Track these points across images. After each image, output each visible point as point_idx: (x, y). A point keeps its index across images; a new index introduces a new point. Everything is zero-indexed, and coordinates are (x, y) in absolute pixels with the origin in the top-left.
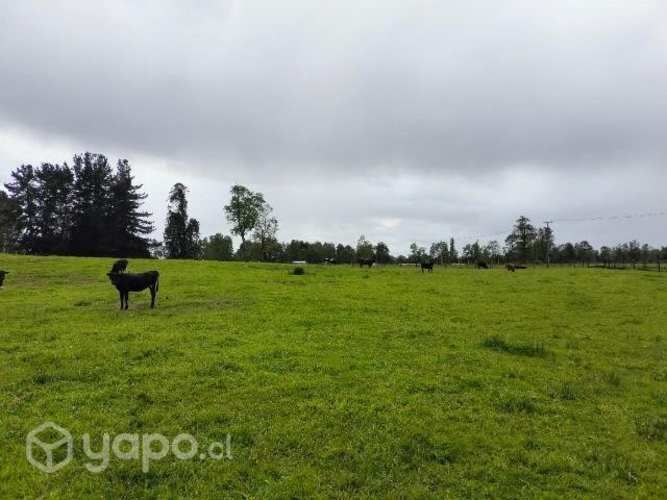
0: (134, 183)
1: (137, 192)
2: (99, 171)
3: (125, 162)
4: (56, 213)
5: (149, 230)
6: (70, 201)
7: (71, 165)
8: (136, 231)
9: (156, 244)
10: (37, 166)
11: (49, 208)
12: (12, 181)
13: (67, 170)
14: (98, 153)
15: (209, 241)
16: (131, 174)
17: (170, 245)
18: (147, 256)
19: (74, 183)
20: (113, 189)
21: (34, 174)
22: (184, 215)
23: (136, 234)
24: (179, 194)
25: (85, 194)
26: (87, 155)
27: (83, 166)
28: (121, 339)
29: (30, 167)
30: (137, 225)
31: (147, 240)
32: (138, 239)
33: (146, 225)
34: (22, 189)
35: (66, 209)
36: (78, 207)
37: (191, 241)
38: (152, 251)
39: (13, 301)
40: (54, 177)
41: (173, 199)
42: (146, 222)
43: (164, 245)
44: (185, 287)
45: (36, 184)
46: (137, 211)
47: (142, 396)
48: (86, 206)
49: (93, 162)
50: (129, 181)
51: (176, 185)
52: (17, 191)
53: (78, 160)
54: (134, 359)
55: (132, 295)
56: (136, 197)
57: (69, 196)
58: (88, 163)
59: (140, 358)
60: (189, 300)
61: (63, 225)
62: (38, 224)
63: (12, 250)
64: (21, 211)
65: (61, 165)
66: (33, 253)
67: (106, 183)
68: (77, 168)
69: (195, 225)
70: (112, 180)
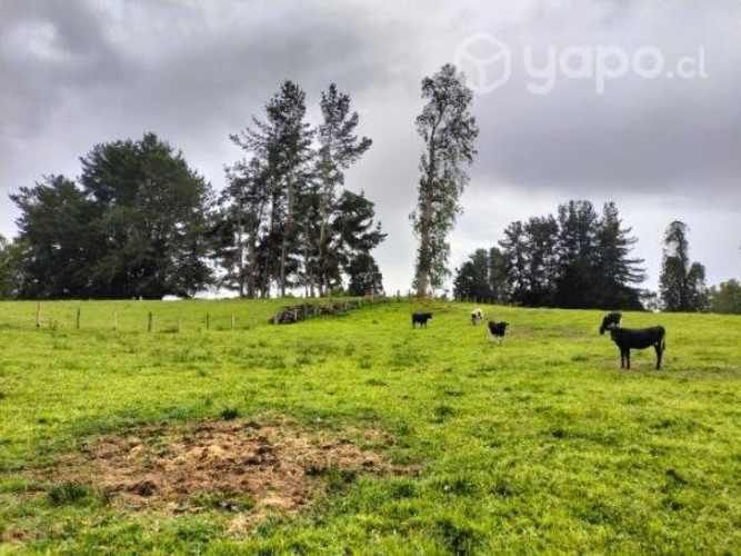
0: (622, 227)
1: (627, 236)
2: (584, 218)
3: (611, 204)
4: (544, 265)
5: (641, 279)
6: (556, 252)
7: (556, 216)
8: (625, 280)
9: (649, 295)
10: (525, 221)
11: (537, 261)
12: (505, 237)
13: (553, 222)
14: (583, 200)
15: (718, 289)
16: (619, 217)
17: (667, 296)
18: (639, 308)
19: (559, 233)
20: (600, 236)
21: (523, 229)
22: (685, 259)
23: (627, 284)
24: (677, 234)
25: (571, 244)
26: (572, 203)
27: (568, 214)
28: (630, 402)
29: (519, 223)
30: (626, 273)
31: (638, 290)
32: (628, 289)
33: (637, 273)
34: (512, 245)
35: (553, 261)
36: (563, 257)
37: (694, 291)
38: (645, 303)
39: (515, 351)
40: (541, 230)
41: (669, 240)
42: (636, 270)
43: (659, 295)
44: (697, 348)
45: (524, 239)
46: (626, 257)
47: (670, 473)
48: (571, 256)
49: (577, 210)
50: (616, 225)
51: (673, 224)
52: (509, 246)
53: (562, 210)
54: (652, 427)
55: (633, 352)
56: (624, 242)
57: (554, 248)
58: (572, 211)
59: (658, 427)
60: (705, 364)
61: (550, 277)
62: (528, 276)
63: (506, 302)
64: (511, 265)
65: (546, 217)
66: (523, 305)
67: (592, 230)
68: (562, 218)
69: (698, 270)
70: (598, 225)
